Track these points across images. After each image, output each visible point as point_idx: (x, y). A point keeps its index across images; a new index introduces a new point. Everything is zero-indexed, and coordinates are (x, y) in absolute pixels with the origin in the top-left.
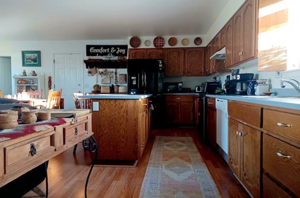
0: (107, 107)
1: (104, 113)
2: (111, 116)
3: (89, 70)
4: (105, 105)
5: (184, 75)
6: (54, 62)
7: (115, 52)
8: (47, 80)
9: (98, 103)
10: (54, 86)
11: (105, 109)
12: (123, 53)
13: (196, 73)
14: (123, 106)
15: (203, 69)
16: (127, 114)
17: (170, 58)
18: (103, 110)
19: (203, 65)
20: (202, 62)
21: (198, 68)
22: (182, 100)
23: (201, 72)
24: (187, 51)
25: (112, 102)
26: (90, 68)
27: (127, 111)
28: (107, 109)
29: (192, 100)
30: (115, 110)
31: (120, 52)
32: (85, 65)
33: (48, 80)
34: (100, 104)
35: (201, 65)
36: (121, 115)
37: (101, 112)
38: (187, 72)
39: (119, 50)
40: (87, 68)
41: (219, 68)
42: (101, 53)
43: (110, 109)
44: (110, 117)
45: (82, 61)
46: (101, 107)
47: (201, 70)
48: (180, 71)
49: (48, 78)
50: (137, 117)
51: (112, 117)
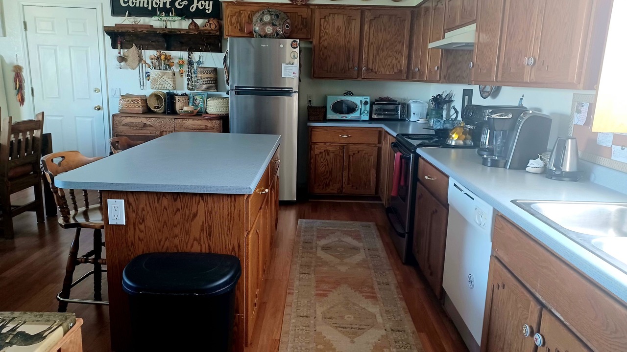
0: (150, 213)
1: (141, 231)
2: (163, 239)
3: (120, 53)
4: (143, 210)
5: (358, 76)
6: (26, 29)
7: (187, 7)
8: (11, 76)
9: (122, 202)
10: (30, 92)
11: (143, 221)
12: (207, 11)
13: (388, 73)
14: (197, 212)
15: (404, 62)
16: (210, 235)
17: (327, 31)
18: (141, 224)
19: (405, 52)
20: (403, 44)
21: (394, 61)
22: (352, 140)
23: (401, 71)
24: (368, 16)
25: (165, 202)
26: (121, 48)
27: (210, 227)
28: (150, 222)
29: (376, 141)
30: (176, 223)
31: (200, 7)
32: (108, 39)
33: (13, 75)
34: (128, 205)
35: (400, 52)
36: (192, 238)
37: (132, 228)
38: (368, 69)
39: (198, 3)
40: (114, 46)
41: (449, 71)
42: (150, 8)
43: (159, 221)
44: (160, 242)
45: (101, 30)
46: (132, 215)
47: (401, 66)
48: (350, 66)
49: (12, 68)
50: (239, 246)
51: (167, 243)
